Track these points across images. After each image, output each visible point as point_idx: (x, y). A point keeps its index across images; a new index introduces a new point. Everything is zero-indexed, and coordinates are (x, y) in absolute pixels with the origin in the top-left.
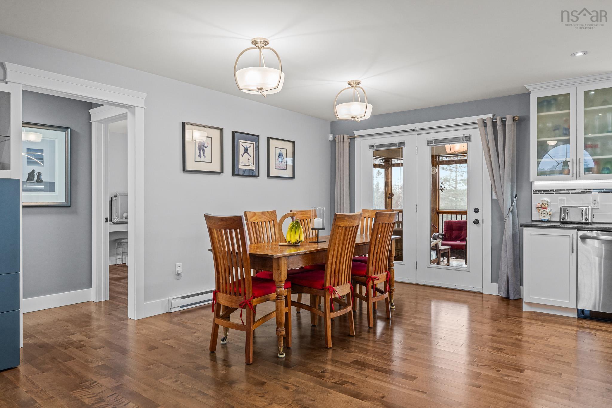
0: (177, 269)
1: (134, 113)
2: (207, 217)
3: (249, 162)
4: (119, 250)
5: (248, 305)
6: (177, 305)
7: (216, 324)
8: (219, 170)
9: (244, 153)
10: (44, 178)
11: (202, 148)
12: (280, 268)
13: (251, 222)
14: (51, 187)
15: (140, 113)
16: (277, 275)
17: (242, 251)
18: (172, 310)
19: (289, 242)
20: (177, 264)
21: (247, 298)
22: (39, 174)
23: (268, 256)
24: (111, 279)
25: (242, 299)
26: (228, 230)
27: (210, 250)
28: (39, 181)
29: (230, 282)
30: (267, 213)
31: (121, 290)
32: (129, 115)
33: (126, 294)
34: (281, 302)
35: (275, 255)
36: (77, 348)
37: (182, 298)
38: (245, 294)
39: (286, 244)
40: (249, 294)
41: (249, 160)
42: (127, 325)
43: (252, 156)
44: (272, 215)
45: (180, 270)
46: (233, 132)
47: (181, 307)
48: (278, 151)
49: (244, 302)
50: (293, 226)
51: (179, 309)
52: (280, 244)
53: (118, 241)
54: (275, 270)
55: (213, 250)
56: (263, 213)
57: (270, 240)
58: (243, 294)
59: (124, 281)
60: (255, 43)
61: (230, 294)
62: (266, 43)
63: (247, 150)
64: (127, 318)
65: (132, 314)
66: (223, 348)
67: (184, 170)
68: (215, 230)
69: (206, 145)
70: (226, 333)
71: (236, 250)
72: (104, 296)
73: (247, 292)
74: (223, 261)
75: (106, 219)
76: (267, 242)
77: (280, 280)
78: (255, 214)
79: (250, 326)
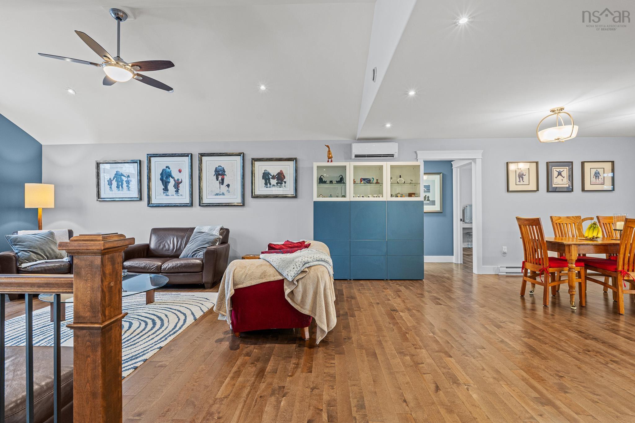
0: (503, 250)
1: (475, 163)
2: (518, 219)
3: (562, 181)
4: (469, 239)
5: (545, 271)
6: (504, 271)
7: (524, 280)
8: (536, 189)
9: (558, 175)
10: (430, 199)
11: (521, 176)
12: (571, 251)
13: (556, 223)
14: (433, 203)
15: (479, 162)
16: (568, 256)
17: (540, 239)
18: (500, 274)
19: (586, 237)
20: (503, 247)
21: (545, 267)
22: (428, 197)
23: (560, 243)
24: (463, 254)
25: (541, 267)
26: (534, 226)
27: (521, 238)
28: (428, 200)
29: (536, 258)
30: (572, 217)
31: (470, 260)
32: (473, 163)
33: (472, 262)
34: (572, 273)
35: (565, 243)
36: (447, 279)
37: (507, 268)
38: (543, 264)
39: (584, 238)
40: (546, 265)
41: (562, 180)
42: (472, 275)
43: (566, 177)
44: (577, 219)
45: (505, 251)
46: (547, 163)
47: (506, 273)
48: (593, 171)
49: (542, 269)
50: (591, 227)
51: (505, 274)
52: (578, 238)
53: (469, 234)
54: (567, 252)
55: (522, 238)
56: (568, 217)
57: (574, 236)
58: (542, 264)
59: (471, 256)
60: (553, 111)
61: (533, 263)
62: (562, 109)
63: (561, 174)
64: (472, 273)
65: (475, 271)
66: (531, 296)
67: (508, 191)
68: (522, 226)
69: (524, 174)
70: (533, 289)
71: (537, 238)
72: (460, 261)
73: (544, 263)
74: (529, 245)
75: (461, 219)
76: (571, 237)
77: (571, 259)
78: (560, 218)
79: (547, 284)
